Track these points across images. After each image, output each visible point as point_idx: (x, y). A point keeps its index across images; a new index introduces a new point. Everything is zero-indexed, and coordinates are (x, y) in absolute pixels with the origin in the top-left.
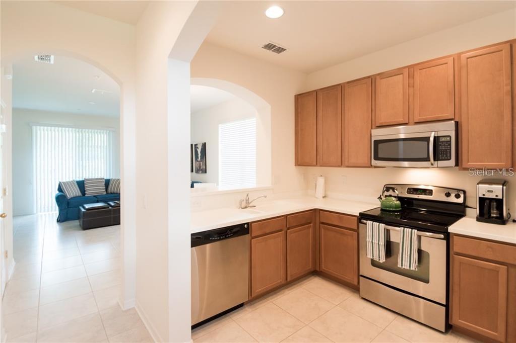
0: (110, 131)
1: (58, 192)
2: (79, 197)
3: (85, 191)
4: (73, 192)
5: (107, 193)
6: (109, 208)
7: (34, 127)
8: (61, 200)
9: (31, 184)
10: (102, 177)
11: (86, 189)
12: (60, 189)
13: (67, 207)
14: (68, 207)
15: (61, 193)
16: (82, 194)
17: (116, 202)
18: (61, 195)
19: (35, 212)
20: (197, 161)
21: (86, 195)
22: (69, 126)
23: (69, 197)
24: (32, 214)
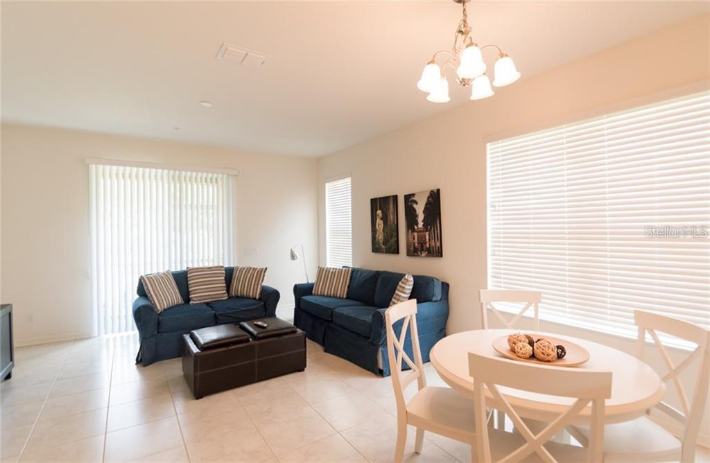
0: (229, 175)
1: (138, 296)
2: (178, 305)
3: (188, 293)
4: (167, 298)
5: (230, 297)
6: (248, 340)
7: (93, 167)
8: (144, 316)
9: (88, 277)
10: (221, 265)
11: (190, 290)
12: (142, 291)
13: (156, 333)
14: (158, 332)
15: (143, 302)
16: (184, 300)
17: (260, 323)
18: (144, 307)
19: (96, 333)
20: (414, 230)
21: (191, 302)
22: (156, 166)
23: (159, 308)
24: (90, 338)
